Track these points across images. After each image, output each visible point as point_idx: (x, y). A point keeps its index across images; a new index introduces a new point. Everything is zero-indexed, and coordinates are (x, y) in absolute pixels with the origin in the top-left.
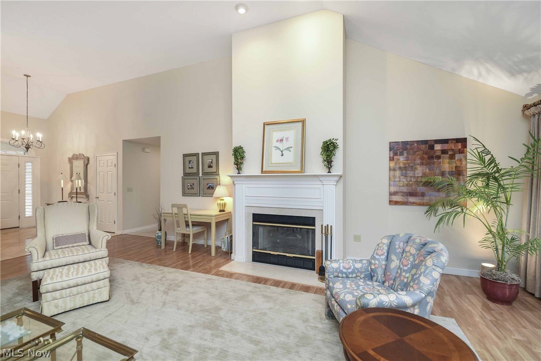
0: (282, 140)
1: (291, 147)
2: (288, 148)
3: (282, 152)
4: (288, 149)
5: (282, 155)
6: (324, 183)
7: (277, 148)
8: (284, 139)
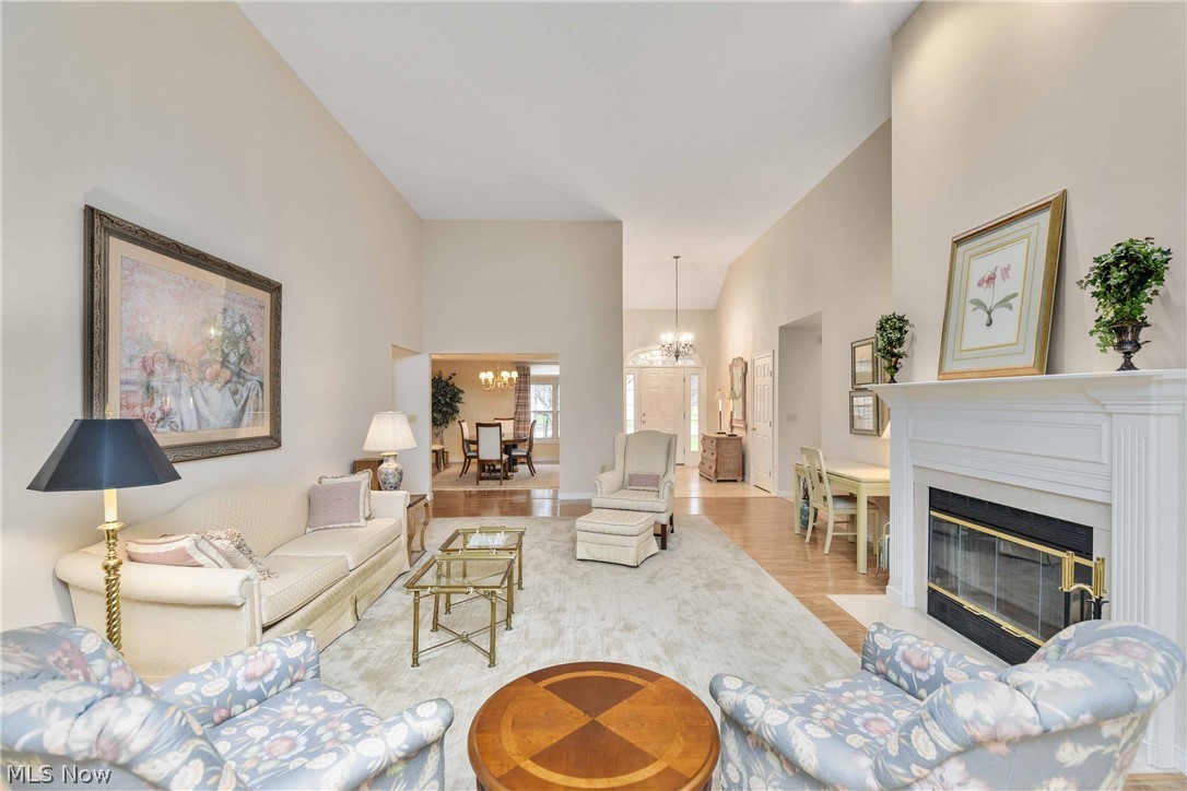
0: (992, 279)
1: (1015, 295)
2: (1007, 299)
3: (989, 313)
4: (1005, 303)
5: (990, 323)
6: (1109, 409)
7: (979, 304)
8: (998, 274)
